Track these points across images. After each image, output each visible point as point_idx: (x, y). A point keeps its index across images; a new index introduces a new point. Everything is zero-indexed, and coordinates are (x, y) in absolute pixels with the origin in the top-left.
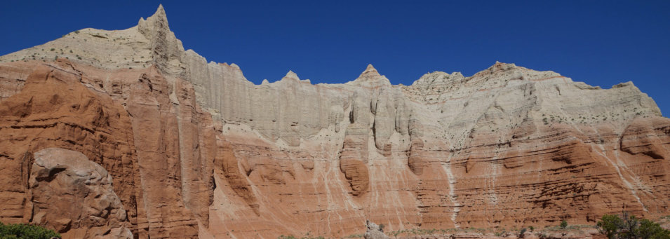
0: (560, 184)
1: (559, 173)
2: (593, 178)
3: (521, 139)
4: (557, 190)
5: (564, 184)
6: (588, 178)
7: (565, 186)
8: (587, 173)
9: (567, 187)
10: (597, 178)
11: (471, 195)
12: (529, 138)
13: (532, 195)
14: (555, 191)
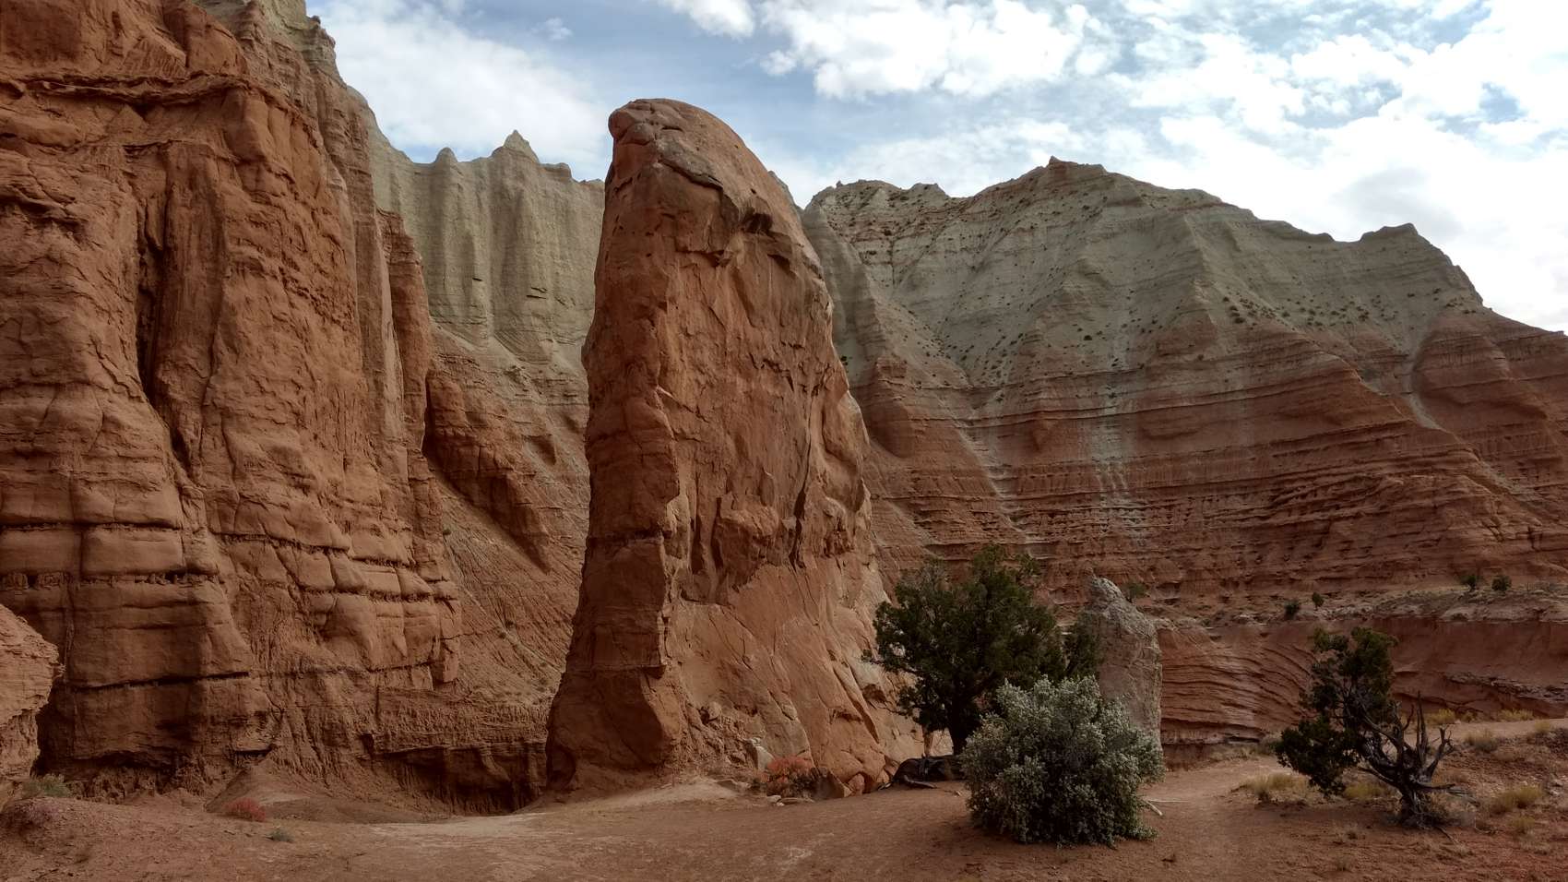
0: (1323, 481)
1: (1306, 452)
2: (1419, 464)
3: (1178, 360)
4: (1320, 497)
5: (1336, 480)
6: (1401, 462)
7: (1341, 483)
8: (1395, 448)
9: (1348, 488)
10: (1427, 464)
11: (1066, 513)
12: (1201, 358)
13: (1246, 511)
14: (1310, 499)
